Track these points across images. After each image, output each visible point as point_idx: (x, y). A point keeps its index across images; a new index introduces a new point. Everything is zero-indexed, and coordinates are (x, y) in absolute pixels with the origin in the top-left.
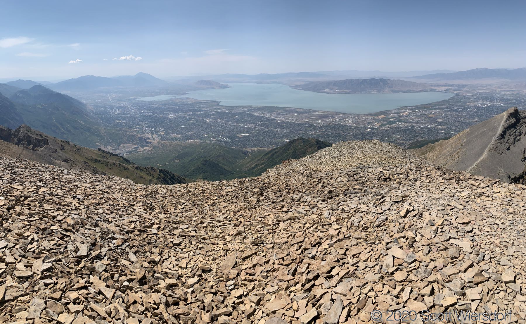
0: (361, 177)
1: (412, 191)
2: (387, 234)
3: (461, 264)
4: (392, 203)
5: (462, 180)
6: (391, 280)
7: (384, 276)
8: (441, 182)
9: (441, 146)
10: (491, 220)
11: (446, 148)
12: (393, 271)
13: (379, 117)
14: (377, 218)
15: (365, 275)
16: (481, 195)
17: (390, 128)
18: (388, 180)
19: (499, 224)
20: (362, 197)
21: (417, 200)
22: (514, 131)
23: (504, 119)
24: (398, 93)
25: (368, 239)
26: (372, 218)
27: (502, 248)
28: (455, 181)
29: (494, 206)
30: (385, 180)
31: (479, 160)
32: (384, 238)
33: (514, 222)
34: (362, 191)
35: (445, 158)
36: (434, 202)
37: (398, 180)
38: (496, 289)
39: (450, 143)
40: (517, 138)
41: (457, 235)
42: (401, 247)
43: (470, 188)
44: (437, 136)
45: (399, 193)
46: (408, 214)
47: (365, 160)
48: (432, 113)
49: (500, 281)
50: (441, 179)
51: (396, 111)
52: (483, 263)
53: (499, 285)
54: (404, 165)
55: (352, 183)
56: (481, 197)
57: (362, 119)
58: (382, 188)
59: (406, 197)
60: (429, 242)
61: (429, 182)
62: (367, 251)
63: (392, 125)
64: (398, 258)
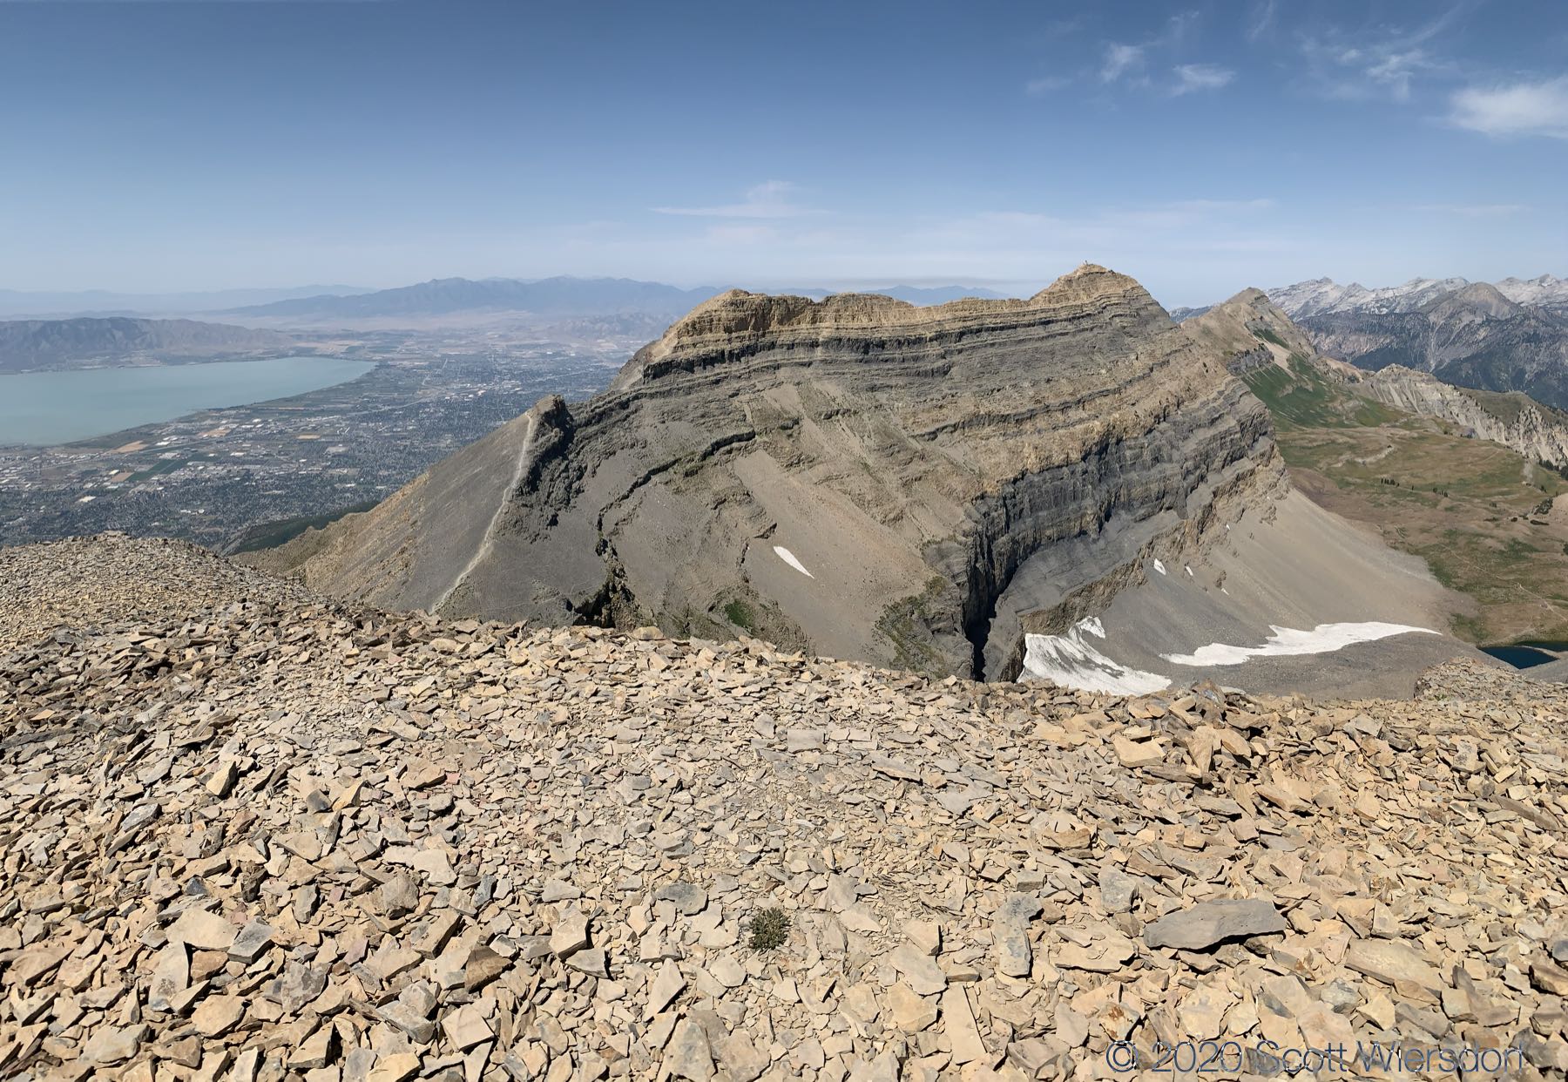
0: (61, 675)
1: (250, 698)
2: (160, 867)
3: (424, 929)
4: (176, 751)
5: (414, 641)
6: (184, 1037)
7: (157, 1027)
8: (348, 657)
9: (350, 533)
10: (507, 759)
11: (364, 540)
12: (192, 1002)
13: (122, 450)
14: (123, 818)
15: (81, 1043)
16: (471, 682)
17: (167, 486)
18: (163, 669)
19: (531, 766)
20: (65, 751)
21: (267, 731)
22: (562, 467)
23: (530, 432)
24: (183, 363)
25: (88, 903)
26: (103, 820)
27: (545, 847)
28: (394, 646)
29: (512, 711)
30: (152, 672)
31: (470, 567)
32: (150, 883)
33: (574, 750)
34: (66, 727)
35: (365, 571)
36: (326, 727)
37: (198, 666)
38: (539, 989)
39: (376, 520)
40: (575, 486)
41: (407, 830)
42: (217, 908)
43: (438, 664)
44: (333, 502)
45: (203, 713)
46: (236, 783)
47: (77, 611)
48: (310, 427)
49: (546, 956)
50: (348, 643)
51: (181, 426)
52: (494, 908)
53: (546, 970)
54: (221, 609)
55: (28, 704)
56: (471, 689)
57: (58, 460)
58: (140, 704)
59: (227, 724)
60: (315, 870)
61: (309, 661)
62: (89, 946)
63: (173, 475)
64: (205, 950)
